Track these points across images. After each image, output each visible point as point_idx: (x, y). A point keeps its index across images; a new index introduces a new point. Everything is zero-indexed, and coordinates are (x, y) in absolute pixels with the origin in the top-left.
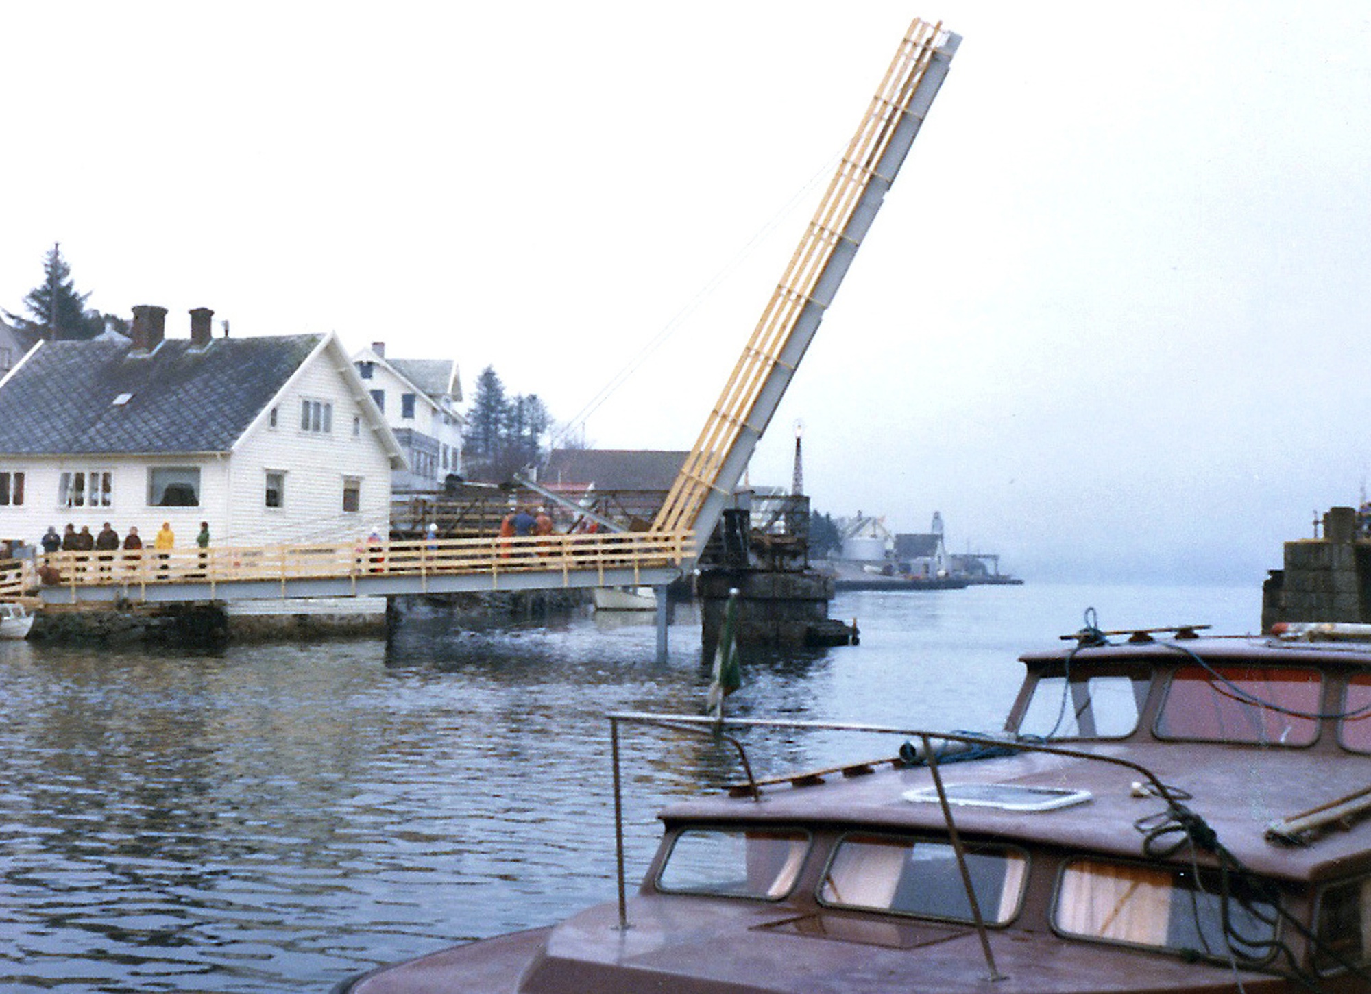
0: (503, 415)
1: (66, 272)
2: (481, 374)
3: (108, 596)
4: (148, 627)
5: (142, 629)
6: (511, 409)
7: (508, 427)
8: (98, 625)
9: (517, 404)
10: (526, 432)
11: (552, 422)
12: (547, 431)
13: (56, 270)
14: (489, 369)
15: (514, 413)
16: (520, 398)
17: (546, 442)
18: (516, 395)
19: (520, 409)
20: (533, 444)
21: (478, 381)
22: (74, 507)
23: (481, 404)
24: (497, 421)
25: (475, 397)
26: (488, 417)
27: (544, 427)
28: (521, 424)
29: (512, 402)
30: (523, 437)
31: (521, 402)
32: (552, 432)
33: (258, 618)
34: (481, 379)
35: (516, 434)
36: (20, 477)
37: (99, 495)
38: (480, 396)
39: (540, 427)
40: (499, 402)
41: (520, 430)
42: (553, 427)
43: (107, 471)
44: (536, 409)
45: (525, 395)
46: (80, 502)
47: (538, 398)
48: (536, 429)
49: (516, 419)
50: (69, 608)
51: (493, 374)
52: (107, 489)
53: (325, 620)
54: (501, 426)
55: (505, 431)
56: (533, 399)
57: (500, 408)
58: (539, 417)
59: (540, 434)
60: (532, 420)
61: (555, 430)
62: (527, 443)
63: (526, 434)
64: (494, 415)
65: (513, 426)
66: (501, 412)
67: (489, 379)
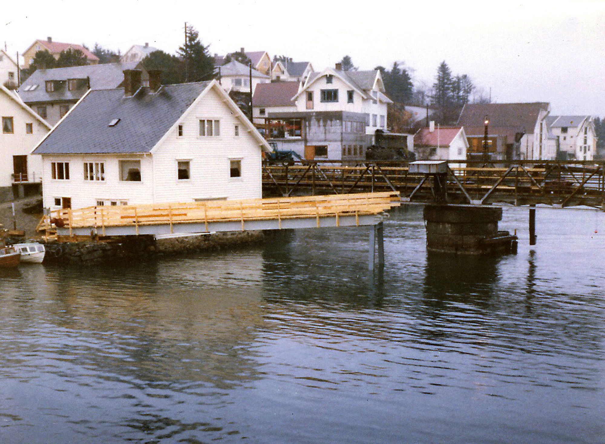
0: (451, 86)
1: (197, 35)
2: (440, 66)
6: (455, 82)
7: (453, 91)
9: (457, 80)
10: (461, 93)
11: (474, 88)
12: (472, 92)
14: (444, 63)
15: (456, 84)
16: (458, 77)
17: (472, 98)
18: (456, 75)
19: (459, 82)
20: (465, 100)
21: (438, 68)
23: (439, 80)
24: (448, 89)
25: (437, 77)
26: (443, 87)
27: (470, 90)
28: (459, 90)
29: (454, 79)
30: (460, 96)
31: (459, 79)
32: (474, 93)
34: (440, 68)
35: (456, 95)
38: (439, 76)
40: (448, 79)
42: (475, 90)
44: (466, 82)
45: (461, 75)
47: (468, 75)
48: (468, 91)
49: (456, 87)
51: (446, 65)
54: (449, 91)
55: (452, 94)
56: (465, 77)
57: (449, 82)
58: (467, 86)
59: (468, 94)
60: (465, 87)
61: (476, 92)
62: (461, 99)
63: (461, 95)
64: (446, 86)
65: (455, 91)
66: (450, 84)
67: (443, 68)
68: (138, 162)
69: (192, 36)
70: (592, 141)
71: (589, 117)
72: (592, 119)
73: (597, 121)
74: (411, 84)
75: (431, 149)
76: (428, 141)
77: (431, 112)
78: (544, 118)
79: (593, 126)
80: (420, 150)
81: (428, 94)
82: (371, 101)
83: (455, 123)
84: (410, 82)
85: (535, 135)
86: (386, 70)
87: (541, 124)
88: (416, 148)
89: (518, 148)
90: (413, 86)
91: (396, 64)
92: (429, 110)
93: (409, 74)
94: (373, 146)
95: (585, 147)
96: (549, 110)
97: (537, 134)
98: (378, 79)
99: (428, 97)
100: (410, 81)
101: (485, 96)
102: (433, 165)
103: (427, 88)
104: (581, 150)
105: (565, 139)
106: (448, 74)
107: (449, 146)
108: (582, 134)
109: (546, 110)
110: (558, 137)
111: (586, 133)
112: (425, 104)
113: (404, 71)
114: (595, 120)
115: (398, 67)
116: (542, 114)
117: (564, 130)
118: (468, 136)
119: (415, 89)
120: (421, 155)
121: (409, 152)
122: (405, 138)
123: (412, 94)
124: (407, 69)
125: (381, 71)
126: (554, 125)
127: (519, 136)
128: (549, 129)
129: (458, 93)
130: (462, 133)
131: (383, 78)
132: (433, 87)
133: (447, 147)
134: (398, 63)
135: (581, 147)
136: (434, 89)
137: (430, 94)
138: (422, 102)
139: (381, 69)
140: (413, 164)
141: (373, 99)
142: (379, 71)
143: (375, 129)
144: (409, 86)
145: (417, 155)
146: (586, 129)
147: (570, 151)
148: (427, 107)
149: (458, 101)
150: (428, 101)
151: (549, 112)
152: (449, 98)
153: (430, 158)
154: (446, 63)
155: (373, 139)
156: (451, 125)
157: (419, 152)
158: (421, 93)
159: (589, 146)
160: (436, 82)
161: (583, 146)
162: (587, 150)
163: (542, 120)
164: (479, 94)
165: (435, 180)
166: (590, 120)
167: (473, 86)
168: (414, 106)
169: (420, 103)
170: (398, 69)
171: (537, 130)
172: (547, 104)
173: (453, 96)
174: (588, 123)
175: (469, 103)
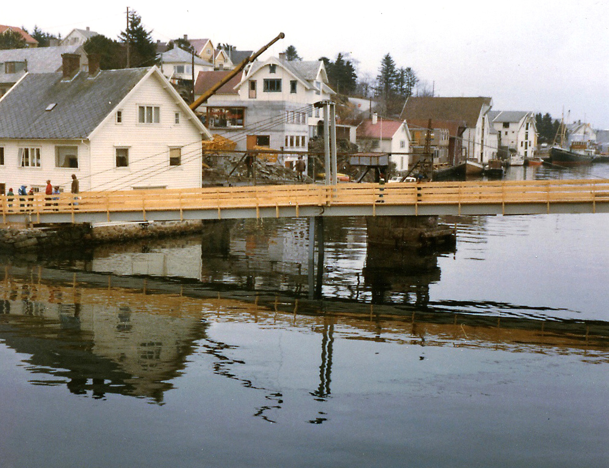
0: (395, 78)
1: (139, 20)
2: (384, 58)
6: (398, 75)
7: (397, 84)
9: (401, 73)
10: (405, 86)
11: (418, 81)
12: (415, 85)
14: (388, 55)
15: (400, 77)
16: (402, 70)
17: (415, 91)
18: (400, 68)
19: (402, 75)
20: (409, 92)
21: (382, 61)
23: (383, 72)
24: (392, 81)
25: (381, 69)
26: (387, 79)
27: (414, 84)
28: (403, 83)
29: (398, 72)
31: (403, 72)
32: (417, 86)
34: (384, 60)
35: (400, 88)
38: (383, 68)
39: (412, 83)
40: (392, 72)
42: (418, 84)
44: (410, 75)
45: (405, 68)
47: (412, 68)
48: (411, 85)
49: (400, 80)
51: (390, 58)
54: (393, 83)
55: (395, 86)
56: (409, 70)
57: (392, 75)
58: (411, 79)
59: (412, 87)
60: (408, 80)
61: (420, 85)
62: (405, 92)
63: (405, 88)
64: (390, 78)
65: (399, 84)
66: (393, 77)
67: (388, 60)
68: (76, 148)
69: (135, 21)
70: (533, 136)
71: (531, 113)
72: (534, 114)
73: (538, 117)
74: (355, 76)
75: (373, 142)
76: (370, 133)
77: (374, 104)
78: (487, 112)
79: (535, 122)
80: (363, 142)
81: (371, 86)
82: (315, 91)
83: (397, 115)
84: (354, 74)
85: (477, 129)
86: (330, 61)
87: (484, 118)
88: (358, 140)
89: (460, 142)
90: (356, 77)
91: (340, 56)
92: (372, 102)
93: (353, 65)
94: (316, 137)
95: (526, 143)
96: (491, 104)
97: (479, 128)
98: (322, 70)
99: (372, 88)
100: (353, 72)
101: (429, 89)
102: (374, 157)
103: (371, 80)
104: (522, 146)
105: (506, 133)
106: (392, 67)
107: (392, 139)
108: (523, 130)
109: (488, 104)
110: (500, 132)
111: (527, 129)
112: (368, 96)
113: (348, 63)
114: (537, 116)
115: (343, 59)
116: (484, 108)
117: (506, 125)
118: (411, 129)
119: (358, 81)
120: (364, 147)
121: (352, 144)
122: (348, 130)
123: (355, 85)
124: (351, 61)
125: (324, 62)
126: (496, 119)
127: (461, 130)
128: (492, 124)
129: (402, 86)
130: (404, 126)
131: (326, 69)
132: (377, 79)
133: (390, 139)
134: (342, 54)
135: (522, 143)
136: (378, 81)
137: (374, 86)
138: (366, 94)
139: (325, 60)
140: (354, 156)
141: (316, 90)
142: (322, 62)
143: (318, 119)
144: (353, 78)
145: (359, 147)
146: (528, 124)
147: (511, 146)
148: (371, 99)
149: (401, 94)
150: (371, 92)
151: (491, 107)
152: (393, 90)
153: (372, 150)
154: (390, 55)
155: (316, 131)
156: (393, 117)
157: (361, 144)
158: (365, 85)
159: (530, 142)
160: (380, 74)
161: (525, 141)
162: (528, 145)
163: (484, 115)
164: (423, 88)
165: (377, 172)
166: (532, 116)
167: (416, 79)
168: (358, 97)
169: (364, 94)
170: (343, 60)
171: (479, 124)
172: (490, 99)
173: (397, 88)
174: (529, 119)
175: (412, 96)
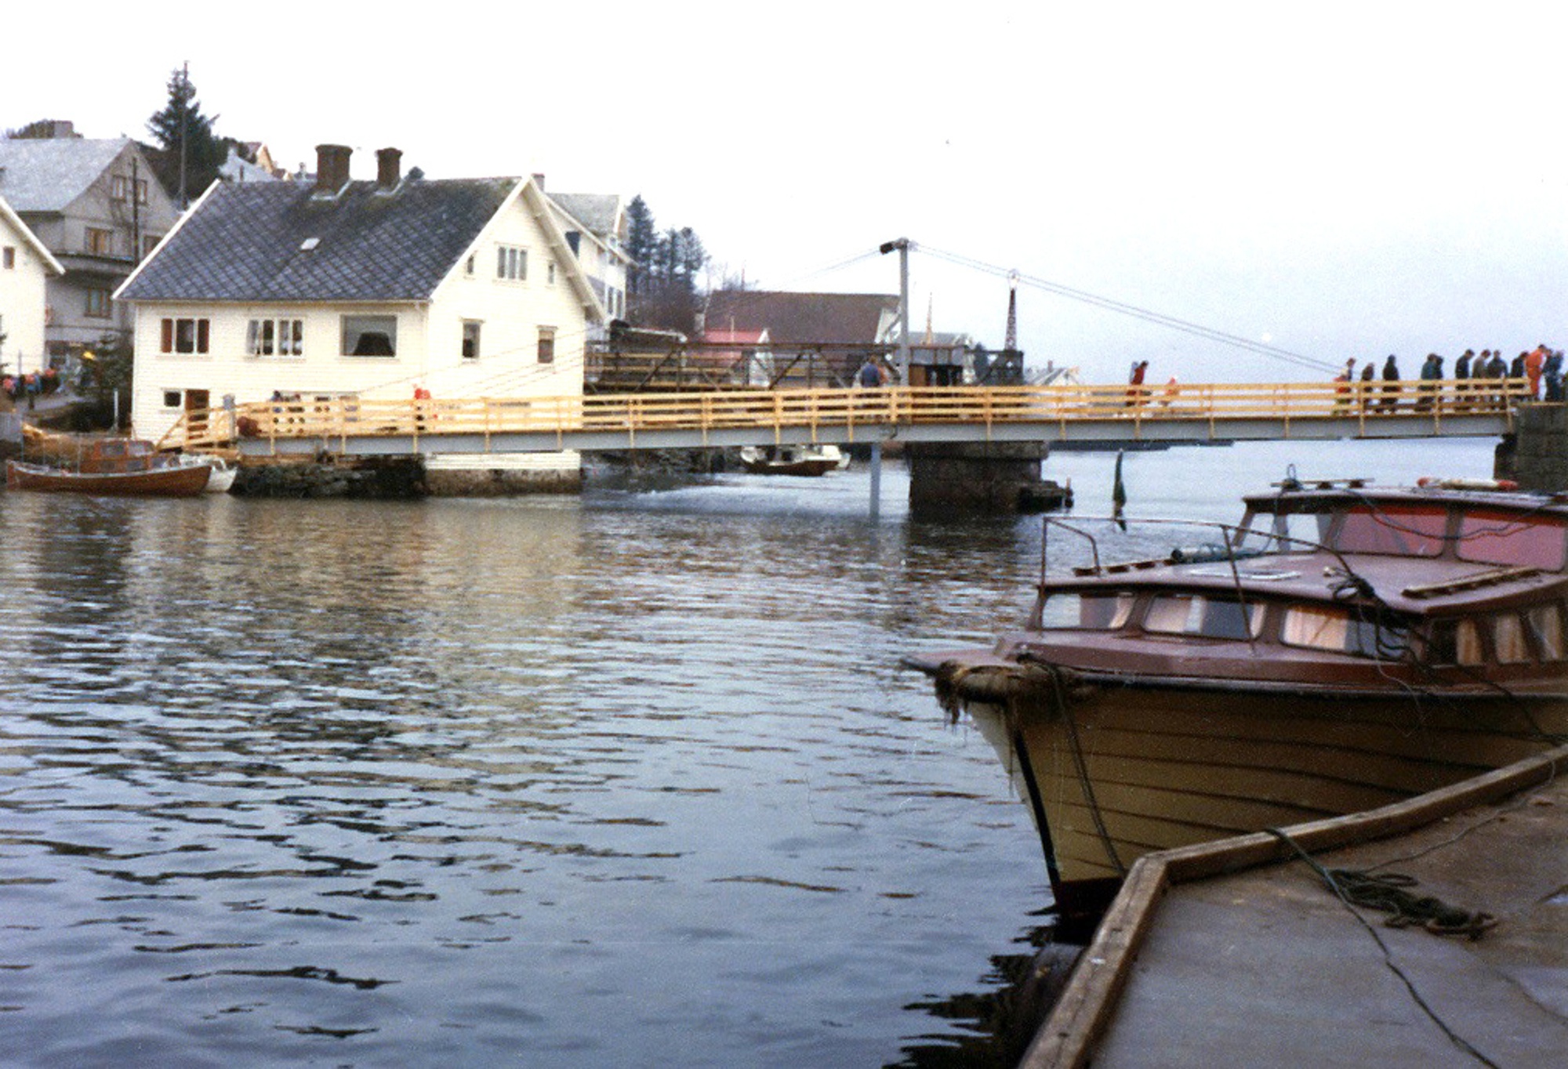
0: (654, 251)
3: (308, 448)
4: (351, 481)
5: (344, 483)
6: (663, 243)
7: (660, 263)
8: (299, 478)
9: (668, 238)
10: (680, 269)
11: (708, 258)
12: (702, 268)
13: (181, 92)
14: (639, 197)
15: (668, 247)
16: (672, 230)
17: (704, 282)
18: (666, 228)
19: (673, 244)
20: (689, 283)
21: (626, 213)
22: (263, 356)
24: (647, 256)
26: (638, 252)
27: (700, 264)
28: (675, 259)
29: (664, 236)
30: (677, 276)
31: (674, 236)
32: (707, 270)
33: (456, 473)
34: (630, 211)
35: (669, 272)
36: (204, 325)
37: (289, 345)
39: (695, 264)
40: (650, 236)
41: (673, 267)
42: (708, 263)
43: (297, 319)
44: (690, 244)
45: (678, 229)
46: (268, 351)
47: (693, 230)
48: (694, 266)
49: (669, 255)
50: (267, 460)
51: (642, 204)
52: (297, 337)
53: (519, 475)
54: (651, 262)
55: (657, 268)
56: (688, 232)
57: (651, 242)
58: (692, 252)
59: (695, 272)
60: (686, 254)
61: (712, 268)
62: (680, 283)
63: (679, 272)
64: (645, 249)
65: (665, 262)
66: (653, 246)
67: (637, 210)
106: (648, 225)
149: (674, 285)
152: (651, 278)
154: (643, 198)
167: (705, 256)
173: (662, 274)
